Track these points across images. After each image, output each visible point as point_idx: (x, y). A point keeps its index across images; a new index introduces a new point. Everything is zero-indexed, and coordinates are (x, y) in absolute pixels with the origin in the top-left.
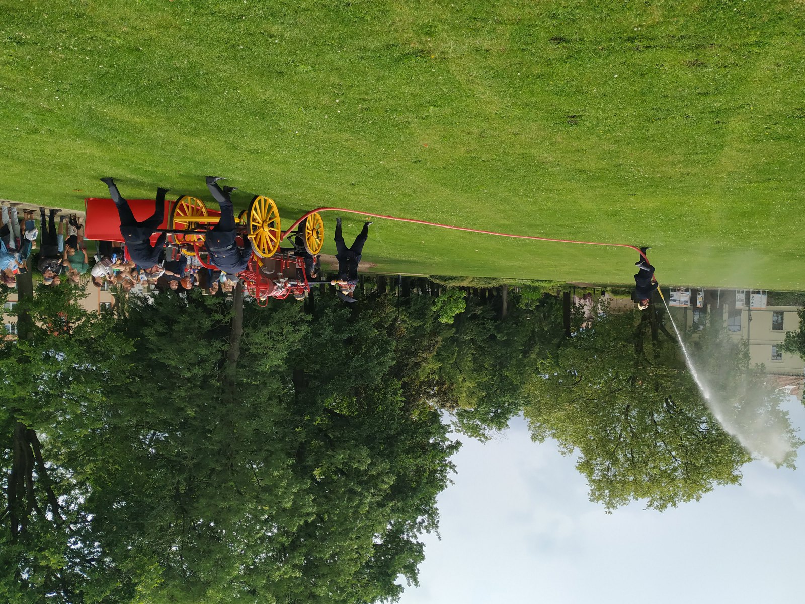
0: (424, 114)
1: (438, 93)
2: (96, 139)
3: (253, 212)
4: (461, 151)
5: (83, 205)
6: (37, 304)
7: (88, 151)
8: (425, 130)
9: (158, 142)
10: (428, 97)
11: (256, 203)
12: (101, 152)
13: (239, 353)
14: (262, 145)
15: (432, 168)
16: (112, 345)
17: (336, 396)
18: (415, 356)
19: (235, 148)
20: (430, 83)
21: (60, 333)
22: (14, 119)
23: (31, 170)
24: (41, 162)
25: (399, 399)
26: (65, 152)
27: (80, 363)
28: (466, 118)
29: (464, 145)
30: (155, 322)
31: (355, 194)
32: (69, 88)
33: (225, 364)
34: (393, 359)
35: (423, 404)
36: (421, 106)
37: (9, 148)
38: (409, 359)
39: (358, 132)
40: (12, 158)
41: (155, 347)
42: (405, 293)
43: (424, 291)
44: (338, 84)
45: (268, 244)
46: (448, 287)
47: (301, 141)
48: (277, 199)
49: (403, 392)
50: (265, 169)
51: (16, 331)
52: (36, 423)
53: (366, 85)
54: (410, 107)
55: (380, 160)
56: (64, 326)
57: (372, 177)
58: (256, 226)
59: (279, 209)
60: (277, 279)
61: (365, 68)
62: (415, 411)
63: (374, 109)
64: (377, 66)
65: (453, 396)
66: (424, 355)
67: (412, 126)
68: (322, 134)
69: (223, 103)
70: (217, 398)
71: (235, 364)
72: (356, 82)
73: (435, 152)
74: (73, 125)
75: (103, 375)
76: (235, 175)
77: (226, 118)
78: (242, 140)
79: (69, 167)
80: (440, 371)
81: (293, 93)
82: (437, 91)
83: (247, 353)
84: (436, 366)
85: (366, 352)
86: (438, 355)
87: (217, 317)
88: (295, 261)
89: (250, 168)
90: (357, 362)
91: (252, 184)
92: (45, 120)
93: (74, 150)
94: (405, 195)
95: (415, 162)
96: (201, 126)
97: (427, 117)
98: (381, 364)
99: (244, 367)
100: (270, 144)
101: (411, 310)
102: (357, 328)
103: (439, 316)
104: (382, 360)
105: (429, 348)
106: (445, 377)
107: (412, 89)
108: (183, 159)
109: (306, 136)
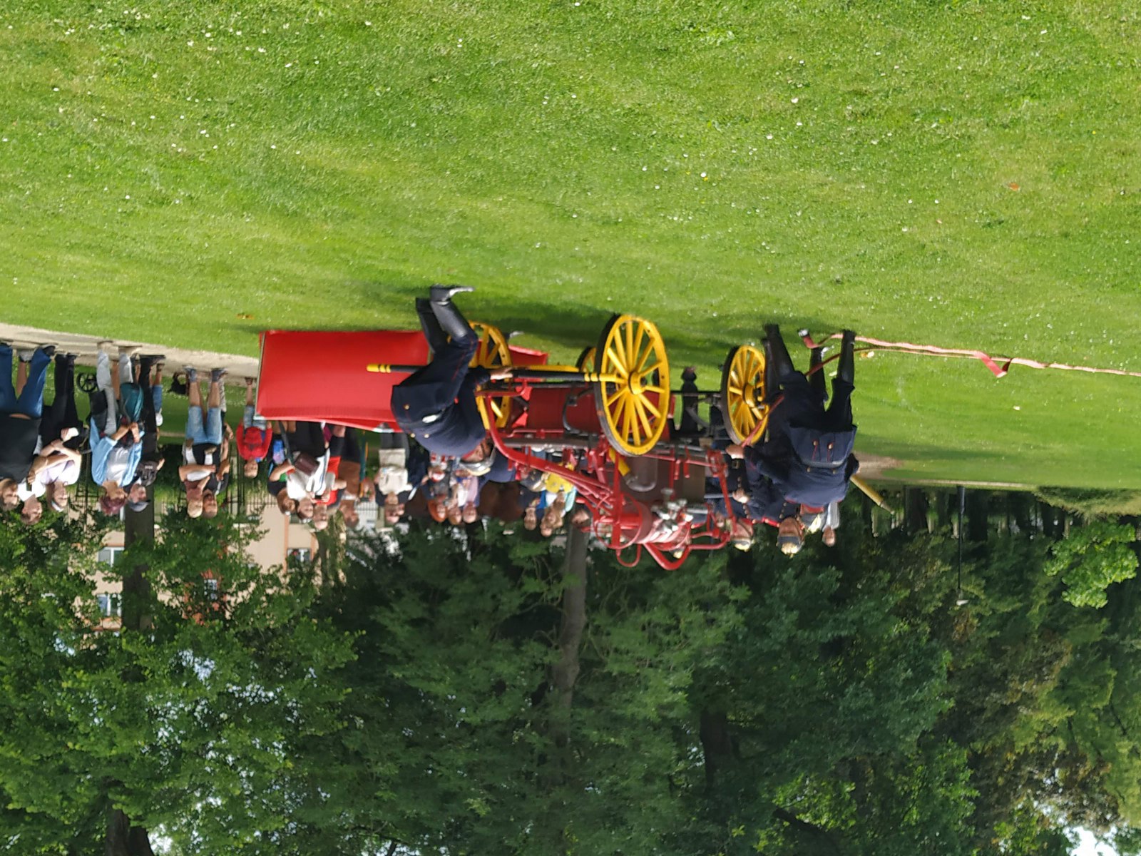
0: (1005, 115)
1: (1039, 68)
2: (281, 212)
3: (609, 352)
4: (1106, 195)
5: (256, 343)
6: (163, 554)
7: (265, 235)
8: (1011, 152)
9: (407, 211)
10: (1015, 78)
11: (615, 332)
12: (291, 236)
13: (578, 669)
14: (627, 204)
15: (1033, 236)
16: (308, 645)
17: (804, 780)
18: (1003, 689)
19: (565, 216)
20: (1018, 46)
21: (205, 618)
22: (122, 178)
23: (155, 279)
24: (173, 260)
25: (963, 792)
26: (219, 240)
27: (243, 683)
28: (1115, 118)
29: (1114, 181)
30: (399, 595)
31: (845, 304)
32: (226, 111)
33: (547, 694)
34: (948, 696)
35: (1026, 810)
36: (998, 98)
37: (113, 235)
38: (986, 694)
39: (847, 166)
40: (119, 257)
41: (398, 652)
42: (977, 529)
43: (1025, 525)
44: (795, 65)
45: (640, 423)
46: (1087, 515)
47: (714, 192)
48: (662, 320)
49: (973, 778)
50: (634, 256)
51: (119, 611)
52: (151, 812)
53: (861, 62)
54: (971, 101)
55: (903, 225)
56: (214, 601)
57: (883, 263)
58: (613, 384)
59: (668, 343)
60: (661, 502)
61: (859, 24)
62: (1003, 824)
63: (882, 112)
64: (887, 19)
65: (1104, 793)
66: (1024, 687)
67: (977, 144)
68: (763, 174)
69: (541, 123)
70: (528, 775)
71: (569, 695)
72: (838, 57)
73: (1040, 199)
74: (235, 186)
75: (289, 712)
76: (569, 273)
77: (546, 154)
78: (583, 196)
79: (229, 270)
80: (1070, 727)
81: (692, 92)
82: (1038, 63)
83: (597, 671)
84: (1059, 716)
85: (876, 675)
86: (1063, 686)
87: (532, 585)
88: (703, 460)
89: (600, 257)
90: (855, 698)
91: (606, 290)
92: (182, 177)
93: (238, 234)
94: (967, 302)
95: (989, 224)
96: (495, 174)
97: (1015, 122)
98: (915, 707)
99: (588, 703)
100: (643, 202)
101: (992, 571)
102: (855, 616)
103: (1065, 587)
104: (917, 695)
105: (1038, 670)
106: (1083, 745)
107: (975, 63)
108: (457, 244)
109: (724, 180)
